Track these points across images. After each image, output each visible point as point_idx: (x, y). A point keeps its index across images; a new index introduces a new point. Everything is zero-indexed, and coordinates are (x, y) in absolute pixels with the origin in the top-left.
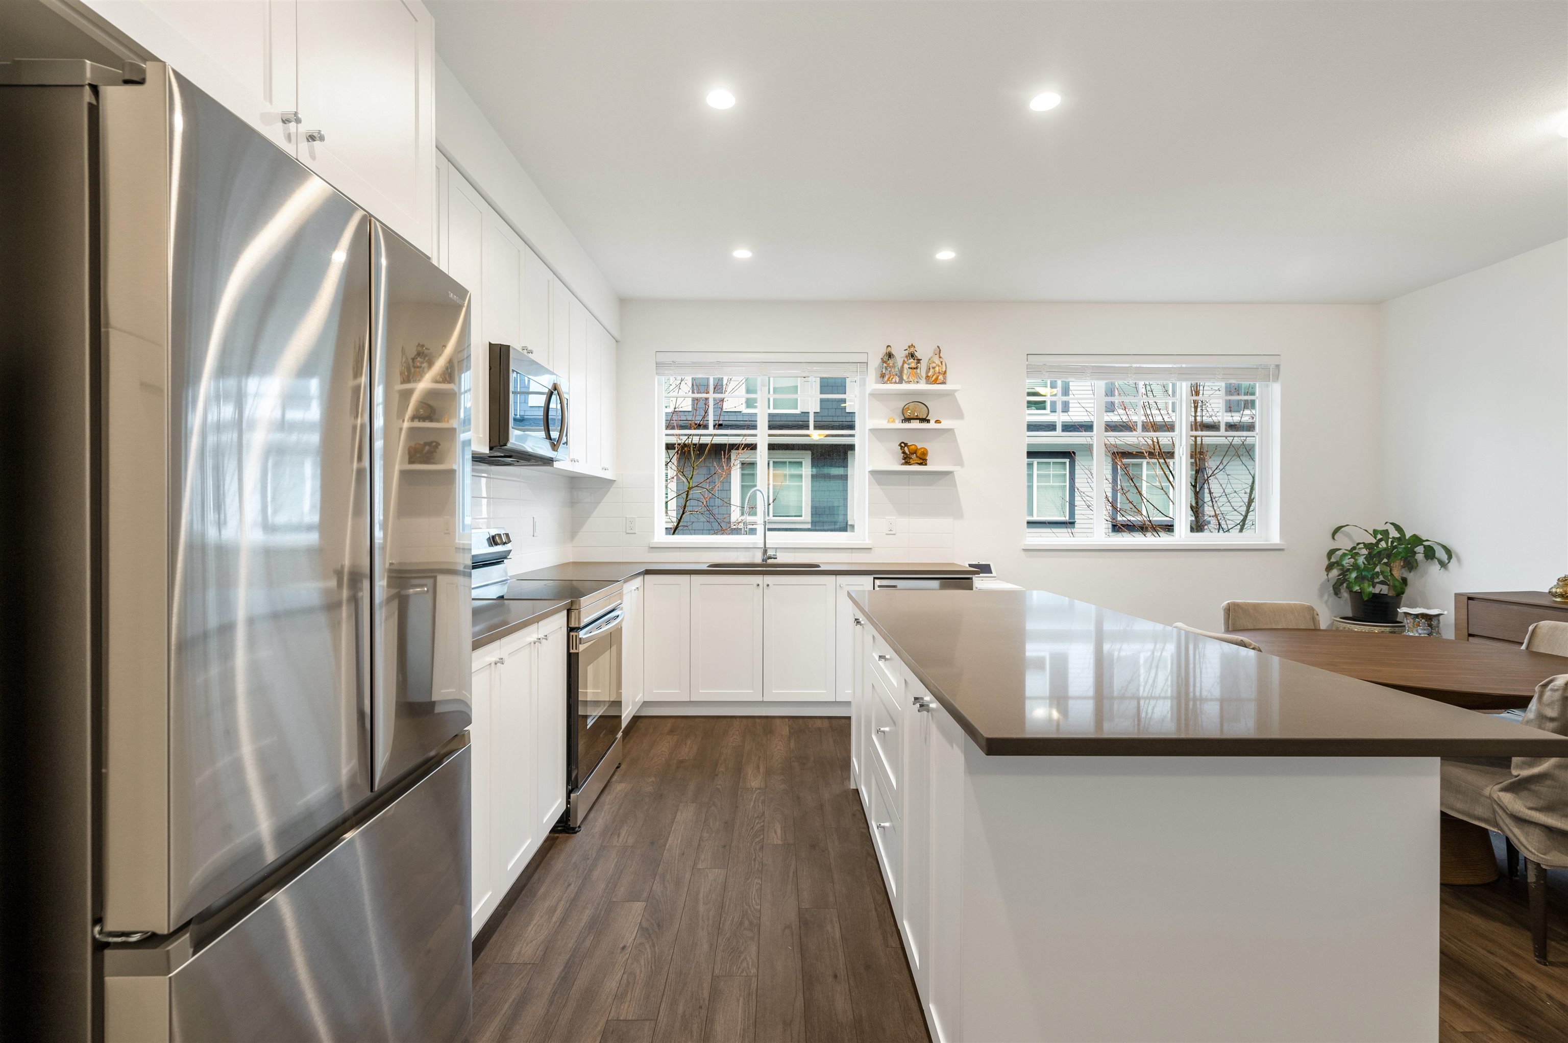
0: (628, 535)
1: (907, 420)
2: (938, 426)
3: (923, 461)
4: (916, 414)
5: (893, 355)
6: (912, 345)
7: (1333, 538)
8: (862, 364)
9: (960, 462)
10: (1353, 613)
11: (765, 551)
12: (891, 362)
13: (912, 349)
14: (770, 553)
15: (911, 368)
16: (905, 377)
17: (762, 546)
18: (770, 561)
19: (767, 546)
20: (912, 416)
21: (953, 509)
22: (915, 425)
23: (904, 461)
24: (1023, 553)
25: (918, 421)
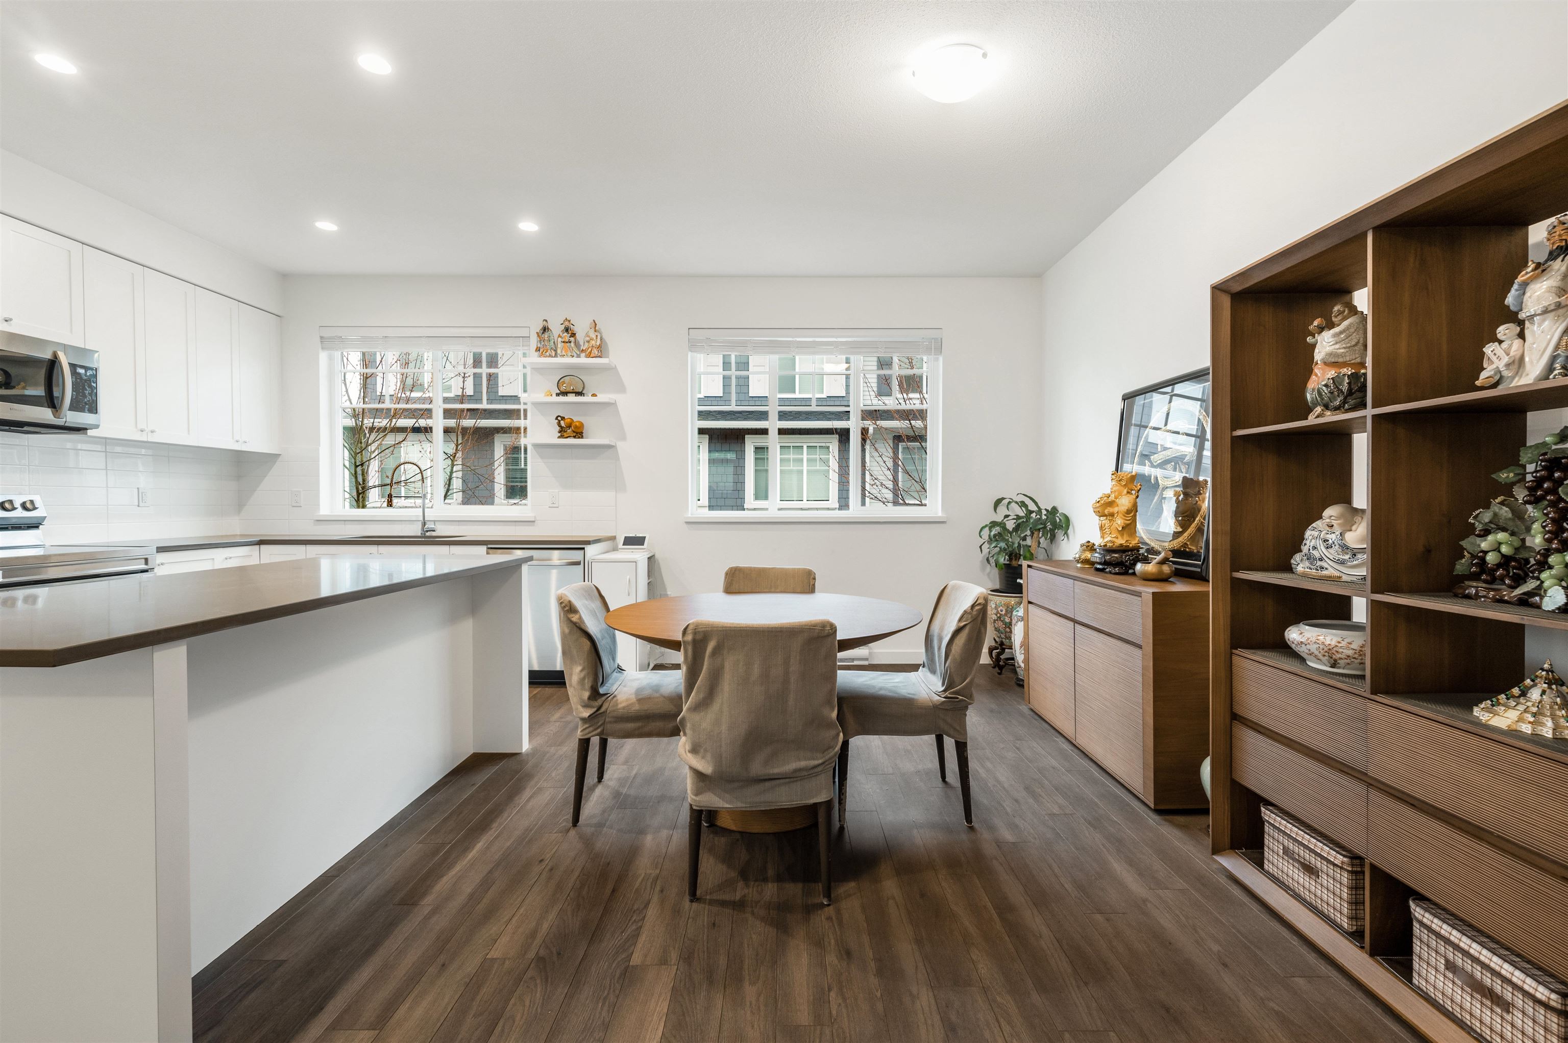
0: (294, 508)
1: (565, 393)
2: (594, 399)
3: (579, 433)
4: (572, 388)
5: (548, 329)
6: (566, 319)
7: (995, 509)
8: (524, 339)
9: (623, 438)
10: (1000, 585)
11: (424, 524)
12: (546, 335)
13: (567, 323)
14: (430, 525)
15: (564, 342)
16: (559, 351)
17: (421, 519)
18: (428, 534)
19: (426, 519)
20: (568, 390)
21: (617, 483)
22: (571, 398)
23: (559, 434)
24: (685, 525)
25: (574, 395)
